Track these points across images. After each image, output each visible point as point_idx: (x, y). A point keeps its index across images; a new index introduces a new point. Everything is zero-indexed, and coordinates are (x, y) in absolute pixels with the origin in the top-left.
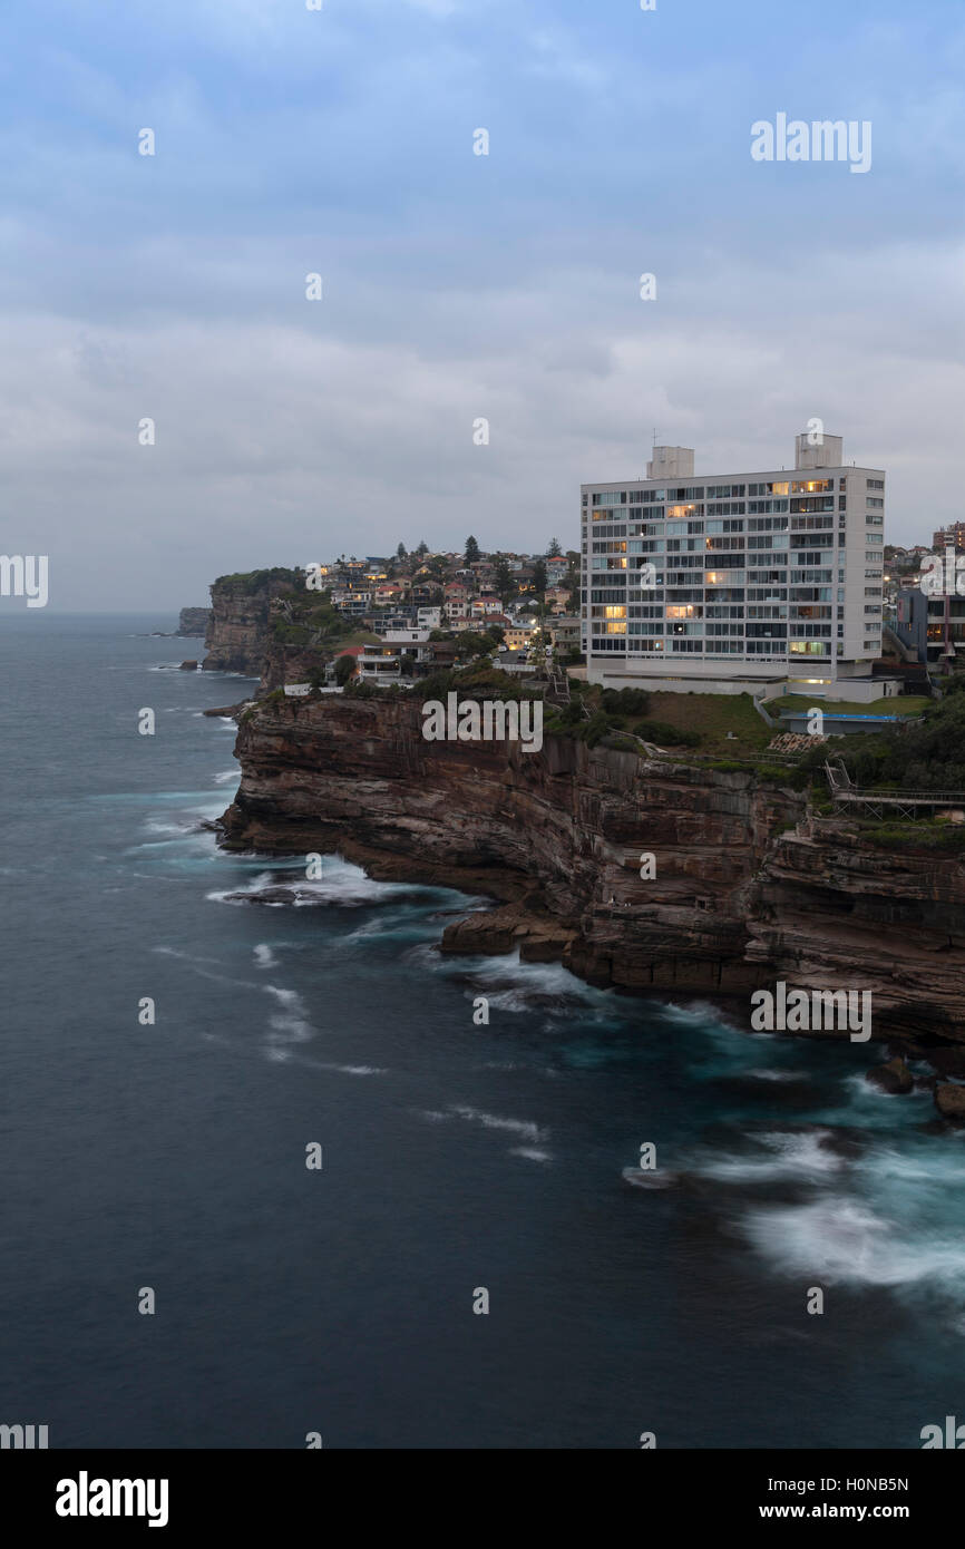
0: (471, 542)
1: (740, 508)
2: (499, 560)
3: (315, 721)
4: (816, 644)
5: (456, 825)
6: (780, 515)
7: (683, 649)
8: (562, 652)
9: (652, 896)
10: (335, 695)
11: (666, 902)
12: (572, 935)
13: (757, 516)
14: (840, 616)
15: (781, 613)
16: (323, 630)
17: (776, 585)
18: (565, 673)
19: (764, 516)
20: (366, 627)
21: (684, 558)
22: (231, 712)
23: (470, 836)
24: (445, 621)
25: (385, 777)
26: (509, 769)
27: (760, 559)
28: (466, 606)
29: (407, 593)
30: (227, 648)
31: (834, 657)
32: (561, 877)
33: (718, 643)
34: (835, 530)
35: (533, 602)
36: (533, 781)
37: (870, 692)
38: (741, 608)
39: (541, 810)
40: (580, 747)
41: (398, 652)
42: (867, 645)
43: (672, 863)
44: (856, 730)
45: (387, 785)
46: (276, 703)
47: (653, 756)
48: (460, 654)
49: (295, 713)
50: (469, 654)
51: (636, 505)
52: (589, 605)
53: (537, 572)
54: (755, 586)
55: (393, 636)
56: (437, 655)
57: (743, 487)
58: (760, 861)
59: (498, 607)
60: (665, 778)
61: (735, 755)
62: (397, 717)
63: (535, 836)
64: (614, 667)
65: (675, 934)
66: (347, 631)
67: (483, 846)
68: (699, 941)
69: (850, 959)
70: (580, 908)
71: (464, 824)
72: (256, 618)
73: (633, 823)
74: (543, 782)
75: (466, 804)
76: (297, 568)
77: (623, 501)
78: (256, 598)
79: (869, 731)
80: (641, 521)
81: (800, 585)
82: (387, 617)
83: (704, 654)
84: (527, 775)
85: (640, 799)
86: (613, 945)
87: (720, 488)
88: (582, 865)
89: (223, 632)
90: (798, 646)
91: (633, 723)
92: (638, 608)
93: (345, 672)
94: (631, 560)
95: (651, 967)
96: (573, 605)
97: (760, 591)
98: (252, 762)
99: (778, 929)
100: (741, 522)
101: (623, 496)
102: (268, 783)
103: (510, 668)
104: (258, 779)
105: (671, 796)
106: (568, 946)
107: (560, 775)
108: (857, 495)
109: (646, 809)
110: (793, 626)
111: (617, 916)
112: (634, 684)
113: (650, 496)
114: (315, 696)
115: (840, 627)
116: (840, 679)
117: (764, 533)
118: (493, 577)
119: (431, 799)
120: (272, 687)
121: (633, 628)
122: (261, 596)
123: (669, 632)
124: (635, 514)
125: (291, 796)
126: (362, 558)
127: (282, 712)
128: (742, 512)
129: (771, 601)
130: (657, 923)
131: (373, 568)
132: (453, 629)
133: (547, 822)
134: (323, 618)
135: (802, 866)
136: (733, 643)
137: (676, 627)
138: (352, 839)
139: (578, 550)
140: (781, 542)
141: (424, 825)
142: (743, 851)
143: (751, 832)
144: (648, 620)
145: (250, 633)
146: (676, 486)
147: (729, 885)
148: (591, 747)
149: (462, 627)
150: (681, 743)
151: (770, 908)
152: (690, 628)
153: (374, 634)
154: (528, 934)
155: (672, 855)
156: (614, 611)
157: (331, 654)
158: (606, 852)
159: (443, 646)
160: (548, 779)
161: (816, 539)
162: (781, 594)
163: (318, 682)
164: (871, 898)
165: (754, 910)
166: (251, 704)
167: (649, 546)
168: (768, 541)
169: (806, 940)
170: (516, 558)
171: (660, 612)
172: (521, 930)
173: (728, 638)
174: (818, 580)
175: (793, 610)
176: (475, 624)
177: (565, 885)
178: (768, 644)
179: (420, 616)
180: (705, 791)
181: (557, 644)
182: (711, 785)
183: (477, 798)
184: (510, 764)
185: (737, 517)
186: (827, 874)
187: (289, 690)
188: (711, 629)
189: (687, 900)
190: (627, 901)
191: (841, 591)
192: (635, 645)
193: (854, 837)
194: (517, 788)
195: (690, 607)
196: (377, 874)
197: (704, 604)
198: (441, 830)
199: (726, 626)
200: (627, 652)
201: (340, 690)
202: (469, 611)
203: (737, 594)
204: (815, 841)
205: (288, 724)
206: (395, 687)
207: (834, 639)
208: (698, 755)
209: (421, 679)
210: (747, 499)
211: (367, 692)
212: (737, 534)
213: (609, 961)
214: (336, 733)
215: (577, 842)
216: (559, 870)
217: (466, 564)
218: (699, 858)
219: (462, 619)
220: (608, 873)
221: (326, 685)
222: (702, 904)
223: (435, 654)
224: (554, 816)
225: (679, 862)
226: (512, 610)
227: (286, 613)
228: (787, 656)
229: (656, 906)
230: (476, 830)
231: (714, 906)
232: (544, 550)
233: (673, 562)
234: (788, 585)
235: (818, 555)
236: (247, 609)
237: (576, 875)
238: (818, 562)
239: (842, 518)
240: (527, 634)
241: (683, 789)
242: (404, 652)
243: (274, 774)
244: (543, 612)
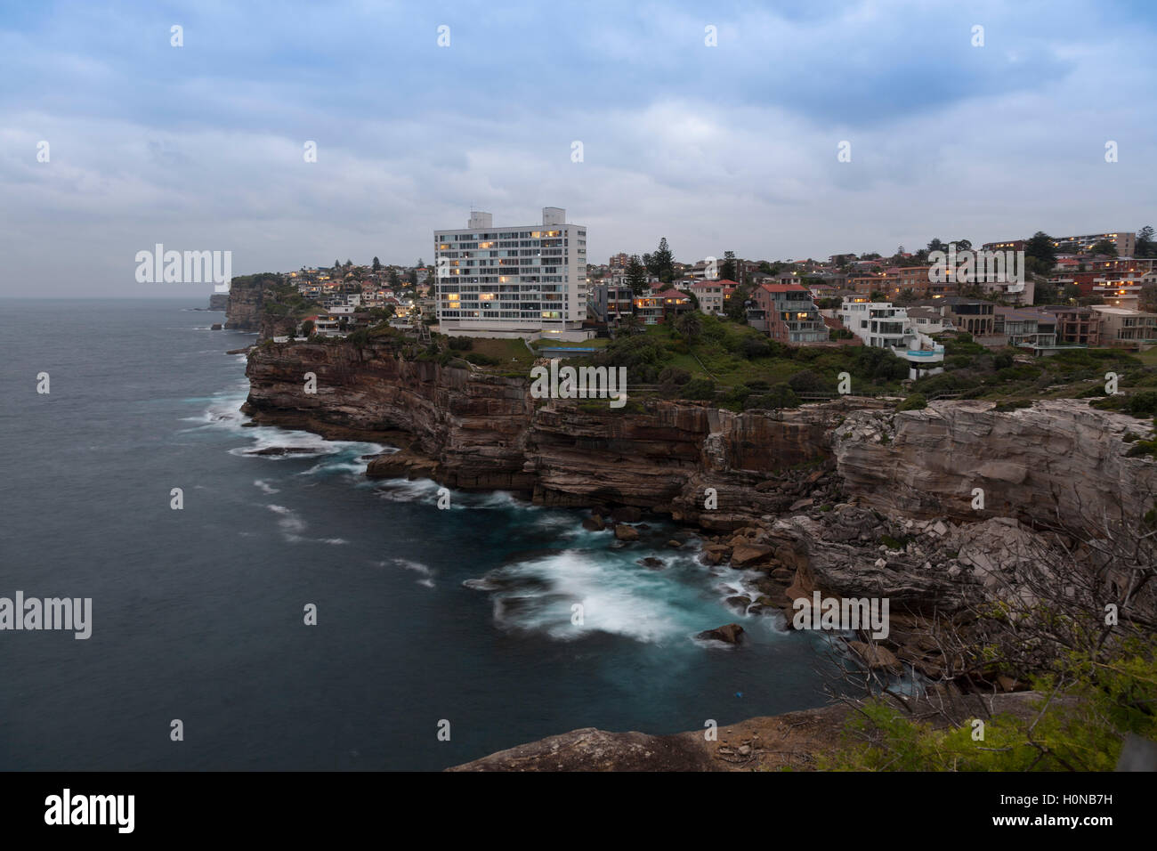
0: (376, 260)
1: (516, 244)
2: (391, 269)
3: (292, 356)
4: (555, 313)
5: (372, 409)
6: (536, 248)
7: (489, 316)
8: (426, 318)
9: (476, 442)
10: (302, 342)
11: (484, 445)
12: (436, 464)
13: (525, 248)
14: (566, 299)
15: (538, 297)
16: (294, 306)
17: (534, 283)
18: (428, 329)
19: (528, 248)
20: (319, 305)
21: (488, 270)
22: (245, 351)
23: (381, 415)
24: (363, 302)
25: (332, 385)
26: (400, 379)
27: (527, 270)
28: (374, 294)
29: (341, 286)
30: (239, 317)
31: (564, 320)
32: (429, 434)
33: (507, 313)
34: (563, 256)
35: (410, 292)
36: (413, 385)
37: (581, 337)
38: (518, 295)
39: (418, 400)
40: (437, 367)
41: (337, 318)
42: (579, 313)
43: (486, 425)
44: (576, 355)
45: (333, 389)
46: (269, 347)
47: (475, 372)
48: (372, 319)
49: (280, 352)
50: (377, 319)
51: (463, 242)
52: (440, 293)
53: (412, 276)
54: (525, 284)
55: (334, 310)
56: (359, 320)
57: (517, 234)
58: (530, 422)
59: (391, 294)
60: (481, 382)
61: (517, 369)
62: (338, 352)
63: (415, 413)
64: (454, 325)
65: (488, 460)
66: (308, 307)
67: (387, 420)
68: (501, 464)
69: (574, 468)
70: (439, 450)
71: (377, 408)
72: (255, 300)
73: (466, 405)
74: (418, 385)
75: (377, 398)
76: (278, 273)
77: (456, 239)
78: (256, 289)
79: (582, 356)
80: (466, 250)
81: (547, 283)
82: (331, 300)
83: (499, 318)
84: (410, 382)
85: (469, 393)
86: (457, 468)
87: (505, 234)
88: (440, 428)
89: (236, 308)
90: (546, 314)
91: (464, 354)
92: (465, 295)
93: (307, 330)
94: (461, 270)
95: (477, 478)
96: (432, 293)
97: (527, 286)
98: (256, 379)
99: (540, 456)
100: (517, 251)
101: (456, 237)
102: (266, 390)
103: (399, 326)
104: (260, 388)
105: (485, 391)
106: (434, 469)
107: (426, 382)
108: (573, 239)
109: (472, 398)
110: (543, 304)
111: (459, 453)
112: (464, 334)
113: (470, 237)
114: (292, 342)
115: (566, 304)
116: (567, 330)
117: (528, 257)
118: (388, 278)
119: (358, 396)
120: (266, 338)
121: (463, 305)
122: (258, 288)
123: (482, 307)
124: (463, 246)
125: (279, 397)
126: (315, 268)
127: (273, 351)
128: (517, 246)
129: (532, 292)
130: (479, 455)
131: (322, 273)
132: (368, 306)
133: (421, 406)
134: (295, 300)
135: (551, 424)
136: (514, 313)
137: (485, 305)
138: (315, 419)
139: (434, 265)
140: (537, 262)
141: (355, 410)
142: (521, 417)
143: (525, 408)
144: (471, 301)
145: (253, 309)
146: (483, 232)
147: (515, 434)
148: (443, 367)
149: (372, 305)
150: (489, 364)
151: (535, 445)
152: (492, 306)
153: (324, 309)
154: (413, 464)
155: (485, 421)
156: (453, 296)
157: (299, 320)
158: (452, 420)
159: (362, 315)
160: (421, 384)
161: (554, 261)
162: (538, 288)
163: (293, 335)
164: (584, 438)
165: (527, 446)
166: (255, 348)
167: (470, 263)
168: (530, 261)
169: (552, 460)
170: (400, 268)
171: (476, 297)
172: (409, 463)
173: (511, 310)
174: (555, 281)
175: (543, 295)
176: (379, 304)
177: (431, 438)
178: (531, 313)
179: (349, 299)
180: (502, 388)
181: (423, 314)
182: (505, 385)
183: (383, 394)
184: (401, 377)
185: (515, 248)
186: (563, 427)
187: (276, 339)
188: (503, 306)
189: (494, 443)
190: (464, 445)
191: (566, 287)
192: (465, 314)
193: (575, 408)
194: (405, 389)
195: (492, 295)
196: (330, 437)
197: (499, 293)
198: (364, 413)
199: (510, 304)
200: (460, 318)
201: (305, 339)
202: (376, 296)
203: (516, 288)
204: (557, 411)
205: (276, 358)
206: (336, 337)
207: (563, 310)
208: (498, 369)
209: (350, 333)
210: (519, 239)
211: (321, 340)
212: (515, 258)
213: (455, 476)
214: (304, 362)
215: (437, 416)
216: (428, 430)
217: (374, 272)
218: (499, 421)
219: (372, 301)
220: (454, 431)
221: (297, 337)
222: (501, 445)
223: (359, 319)
224: (425, 403)
225: (489, 424)
226: (399, 296)
227: (273, 298)
228: (541, 319)
229: (478, 447)
230: (383, 411)
231: (508, 445)
232: (415, 264)
233: (483, 271)
234: (541, 283)
235: (555, 268)
236: (250, 295)
237: (437, 433)
238: (555, 272)
239: (566, 250)
240: (408, 308)
241: (491, 387)
242: (341, 318)
243: (269, 386)
244: (416, 297)
